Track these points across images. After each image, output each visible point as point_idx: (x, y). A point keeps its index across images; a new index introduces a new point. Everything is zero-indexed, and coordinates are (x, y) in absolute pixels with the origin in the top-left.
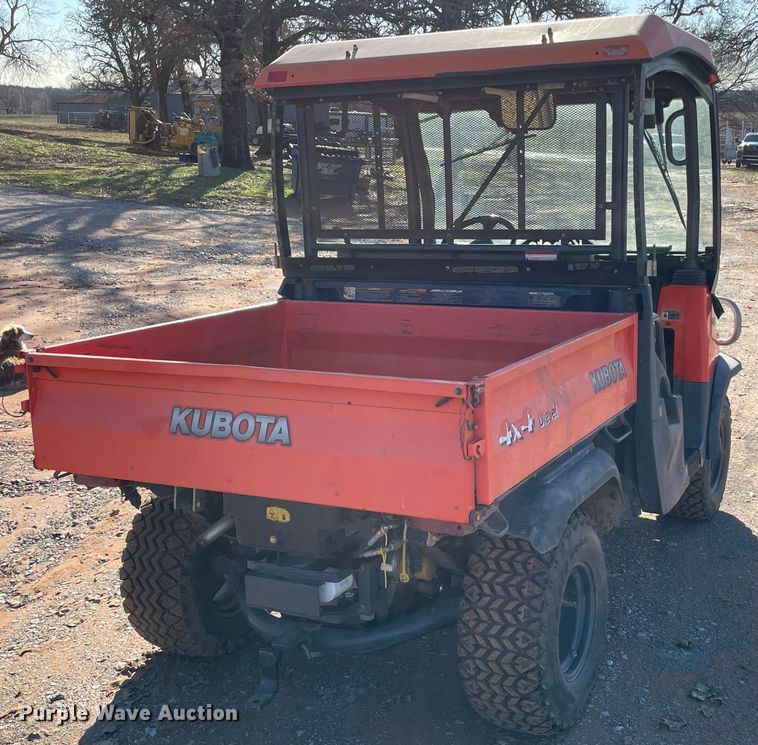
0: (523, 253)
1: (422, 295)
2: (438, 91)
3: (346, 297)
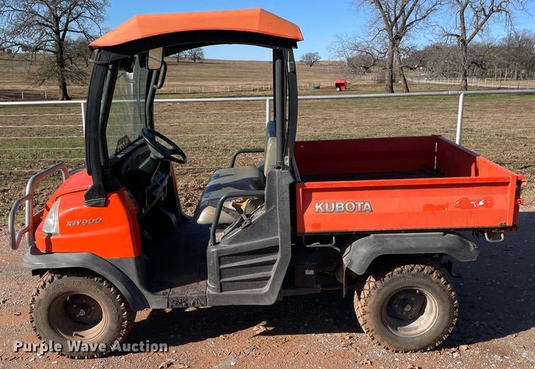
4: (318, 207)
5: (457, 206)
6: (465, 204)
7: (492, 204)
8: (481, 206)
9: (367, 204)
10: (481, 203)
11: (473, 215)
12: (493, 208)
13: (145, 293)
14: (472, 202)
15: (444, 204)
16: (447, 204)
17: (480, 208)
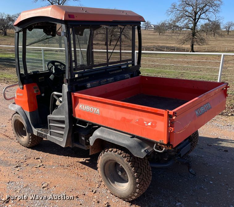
0: (121, 66)
1: (106, 81)
2: (108, 25)
3: (88, 87)
4: (80, 106)
5: (137, 122)
6: (141, 122)
7: (155, 126)
8: (149, 126)
9: (98, 110)
10: (149, 124)
11: (145, 131)
12: (156, 129)
13: (33, 127)
14: (145, 122)
15: (131, 119)
16: (132, 120)
17: (148, 127)
